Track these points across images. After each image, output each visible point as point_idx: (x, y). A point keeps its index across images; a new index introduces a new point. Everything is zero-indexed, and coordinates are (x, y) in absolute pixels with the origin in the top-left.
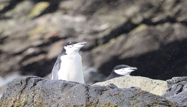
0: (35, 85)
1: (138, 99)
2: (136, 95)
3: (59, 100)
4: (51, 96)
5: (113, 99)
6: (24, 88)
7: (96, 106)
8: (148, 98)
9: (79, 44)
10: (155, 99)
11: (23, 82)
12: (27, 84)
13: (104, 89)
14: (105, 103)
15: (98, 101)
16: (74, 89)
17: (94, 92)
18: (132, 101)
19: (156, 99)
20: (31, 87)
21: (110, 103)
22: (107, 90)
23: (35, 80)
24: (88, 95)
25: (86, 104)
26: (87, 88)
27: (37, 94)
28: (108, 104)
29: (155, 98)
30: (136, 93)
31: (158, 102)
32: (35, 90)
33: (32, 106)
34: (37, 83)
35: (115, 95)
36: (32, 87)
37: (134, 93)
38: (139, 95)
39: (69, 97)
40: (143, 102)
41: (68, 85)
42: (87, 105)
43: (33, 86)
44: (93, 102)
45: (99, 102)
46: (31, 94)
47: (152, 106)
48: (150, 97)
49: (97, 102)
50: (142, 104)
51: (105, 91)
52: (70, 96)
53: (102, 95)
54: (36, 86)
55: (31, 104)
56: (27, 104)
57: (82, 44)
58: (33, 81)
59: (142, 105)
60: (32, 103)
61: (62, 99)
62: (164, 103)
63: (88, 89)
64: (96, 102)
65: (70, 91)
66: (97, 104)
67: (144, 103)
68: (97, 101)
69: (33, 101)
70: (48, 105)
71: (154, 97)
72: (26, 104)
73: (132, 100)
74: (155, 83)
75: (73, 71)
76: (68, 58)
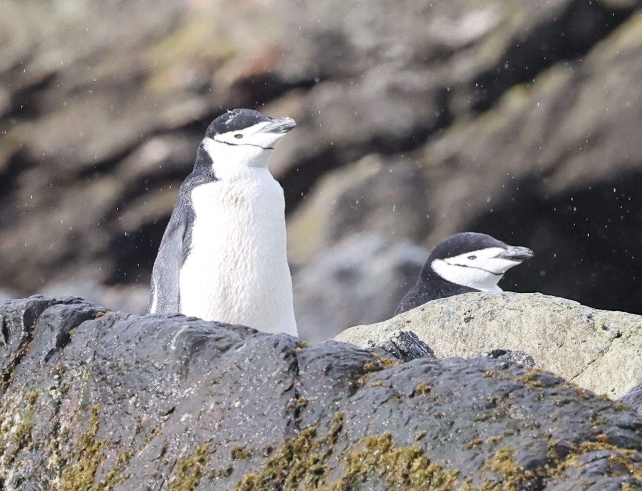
0: (64, 340)
1: (513, 416)
2: (507, 395)
3: (171, 421)
4: (134, 399)
5: (405, 416)
6: (18, 361)
7: (330, 452)
8: (557, 411)
10: (588, 417)
11: (12, 326)
12: (29, 339)
13: (368, 365)
14: (372, 436)
15: (340, 429)
16: (234, 366)
17: (323, 379)
18: (485, 425)
19: (595, 417)
20: (45, 353)
21: (390, 437)
22: (377, 368)
23: (63, 315)
24: (297, 396)
25: (287, 441)
26: (292, 360)
27: (73, 393)
28: (383, 441)
29: (591, 412)
30: (505, 383)
31: (601, 432)
32: (64, 370)
33: (51, 453)
34: (74, 334)
35: (412, 396)
36: (51, 353)
37: (496, 383)
38: (520, 392)
39: (212, 407)
40: (535, 433)
41: (207, 339)
42: (290, 447)
43: (54, 347)
44: (319, 432)
45: (344, 431)
46: (49, 394)
47: (575, 452)
48: (567, 402)
49: (335, 435)
50: (530, 441)
51: (370, 375)
52: (218, 399)
53: (360, 393)
54: (68, 348)
55: (46, 442)
56: (30, 444)
58: (57, 322)
59: (531, 445)
60: (53, 440)
61: (183, 419)
62: (628, 434)
63: (295, 364)
64: (331, 432)
65: (217, 373)
66: (335, 442)
67: (540, 436)
68: (334, 426)
69: (57, 427)
70: (122, 451)
71: (586, 404)
72: (26, 443)
73: (487, 418)
74: (605, 328)
75: (246, 266)
76: (223, 201)
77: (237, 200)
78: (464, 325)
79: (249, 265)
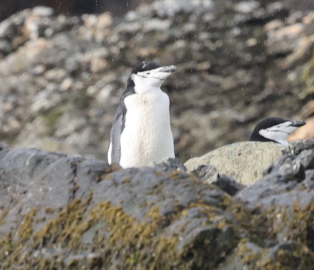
7: (85, 210)
9: (161, 71)
24: (75, 184)
26: (74, 168)
28: (106, 205)
40: (171, 200)
44: (82, 201)
47: (187, 208)
48: (188, 186)
50: (168, 203)
52: (44, 186)
57: (167, 71)
64: (87, 201)
68: (88, 198)
75: (150, 133)
76: (139, 103)
77: (145, 102)
78: (238, 157)
79: (151, 133)
